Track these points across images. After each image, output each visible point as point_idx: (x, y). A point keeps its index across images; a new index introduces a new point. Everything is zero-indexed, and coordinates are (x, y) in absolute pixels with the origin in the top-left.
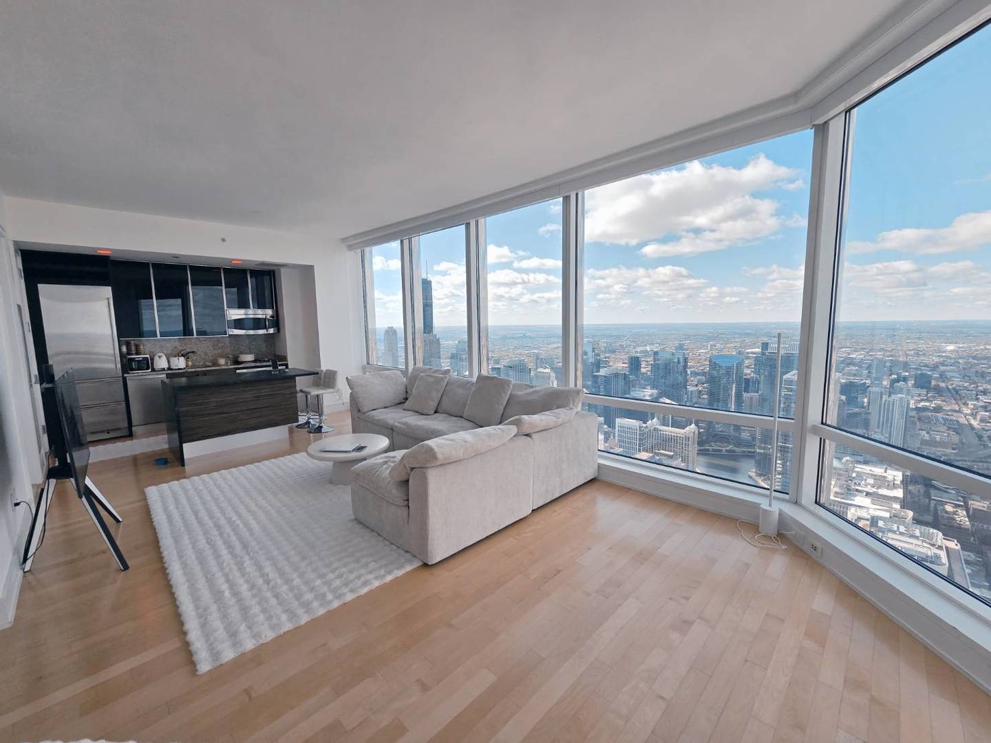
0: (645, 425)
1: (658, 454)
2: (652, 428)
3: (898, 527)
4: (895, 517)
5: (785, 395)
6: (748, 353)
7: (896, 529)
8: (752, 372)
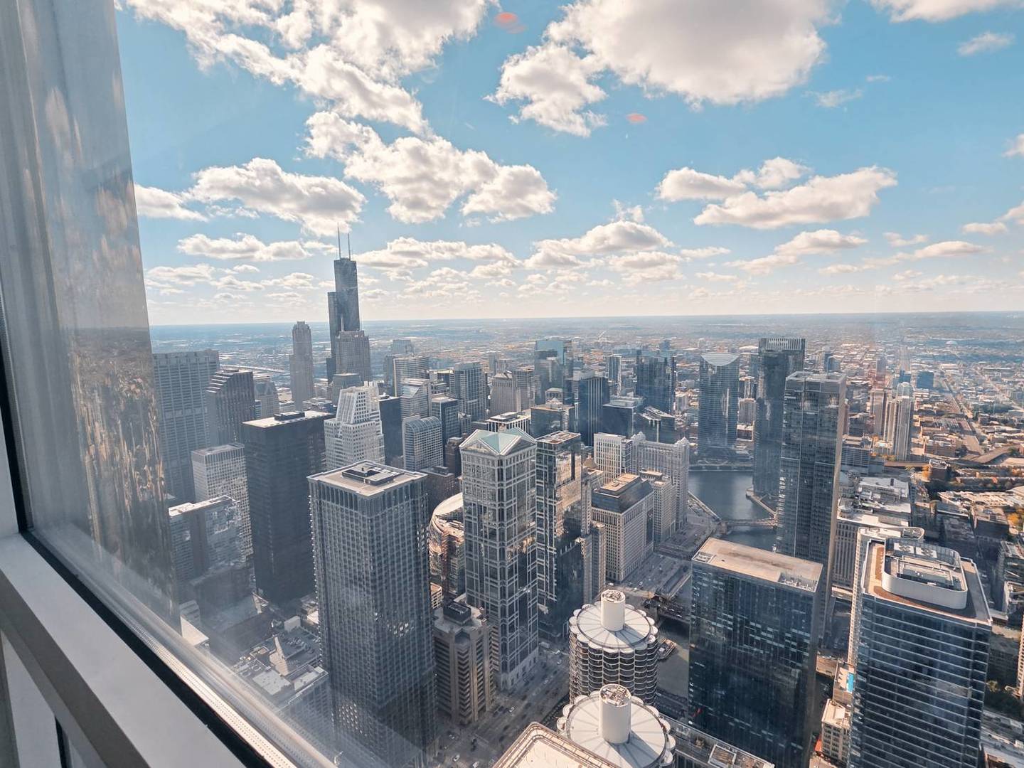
0: (628, 441)
1: (644, 476)
2: (637, 444)
3: (915, 549)
4: (906, 537)
5: (788, 400)
6: (741, 351)
7: (912, 552)
8: (747, 373)
